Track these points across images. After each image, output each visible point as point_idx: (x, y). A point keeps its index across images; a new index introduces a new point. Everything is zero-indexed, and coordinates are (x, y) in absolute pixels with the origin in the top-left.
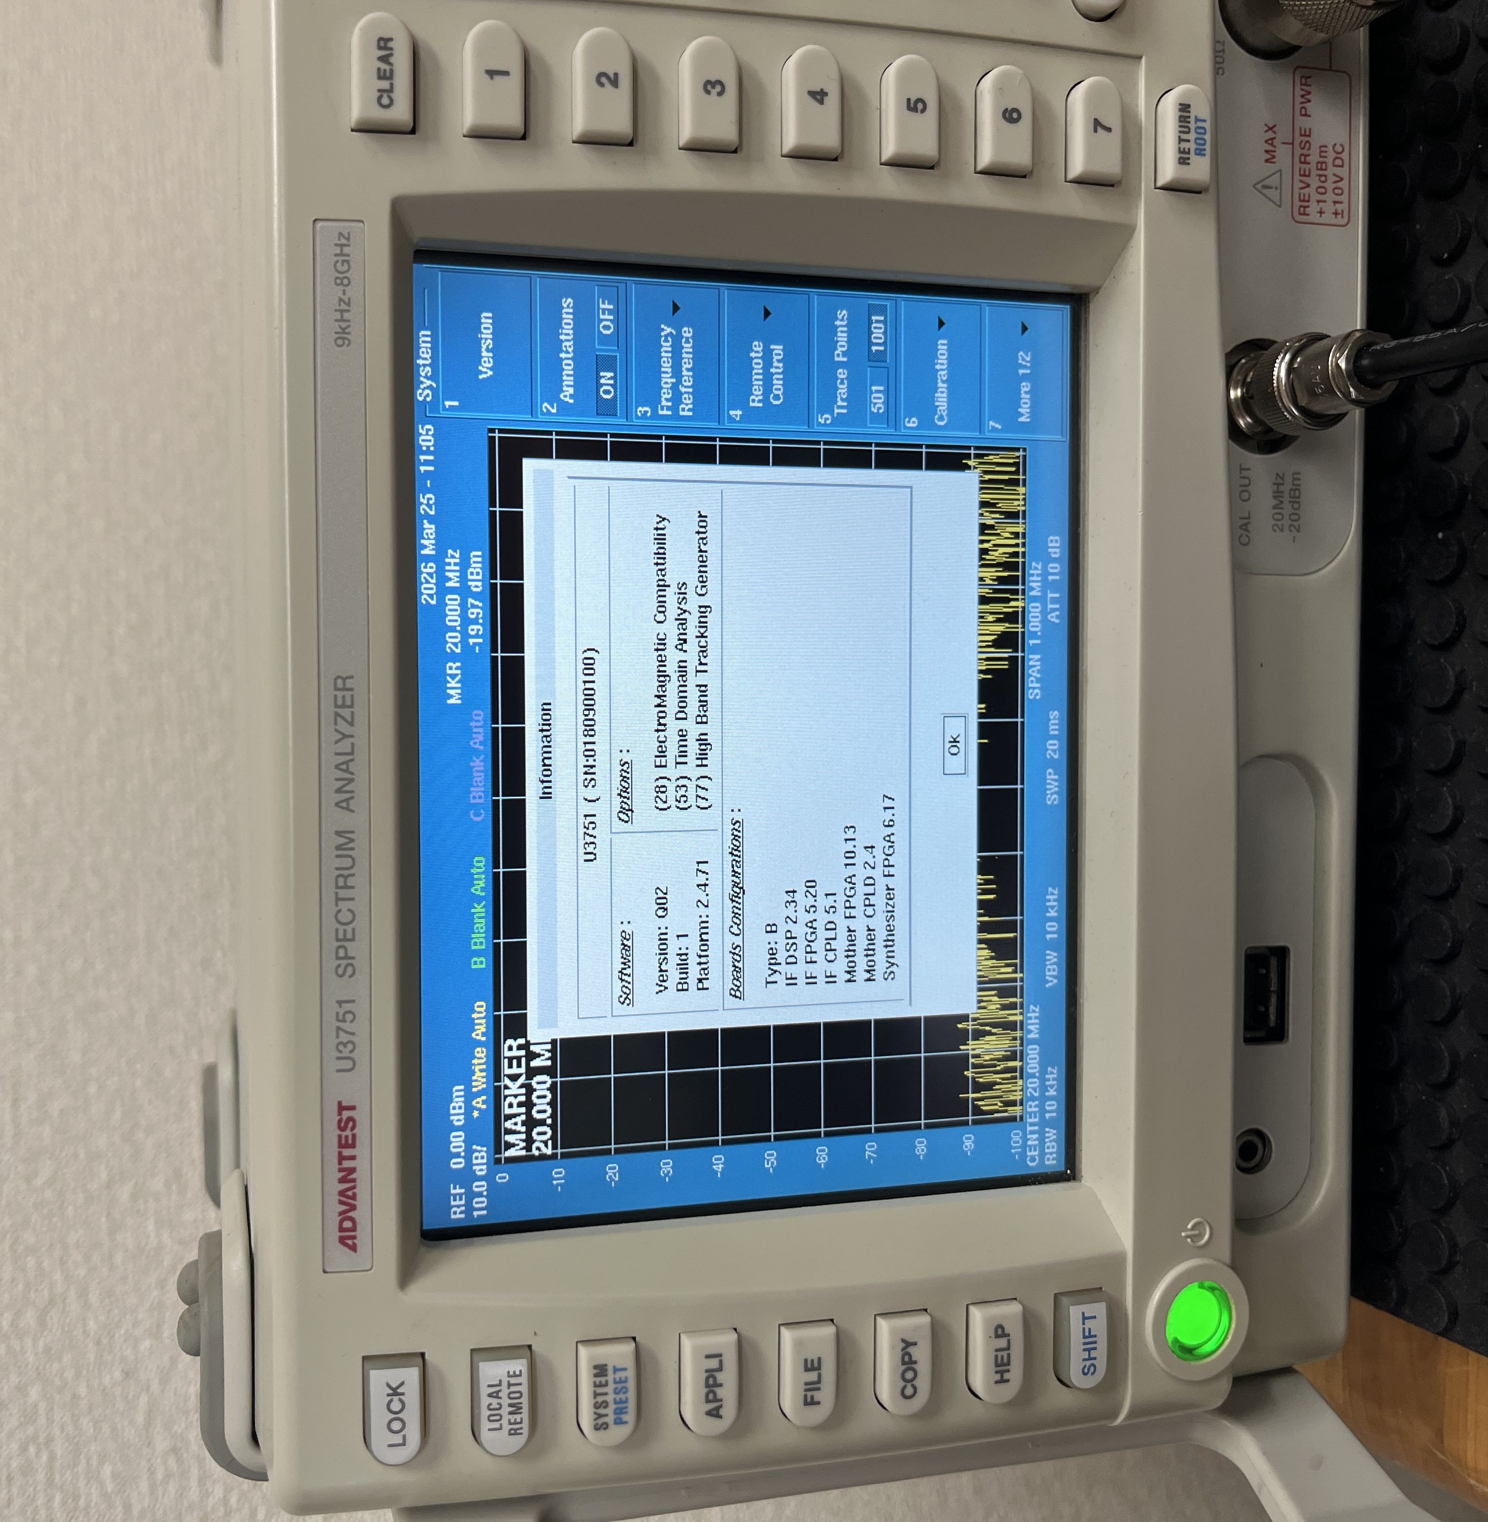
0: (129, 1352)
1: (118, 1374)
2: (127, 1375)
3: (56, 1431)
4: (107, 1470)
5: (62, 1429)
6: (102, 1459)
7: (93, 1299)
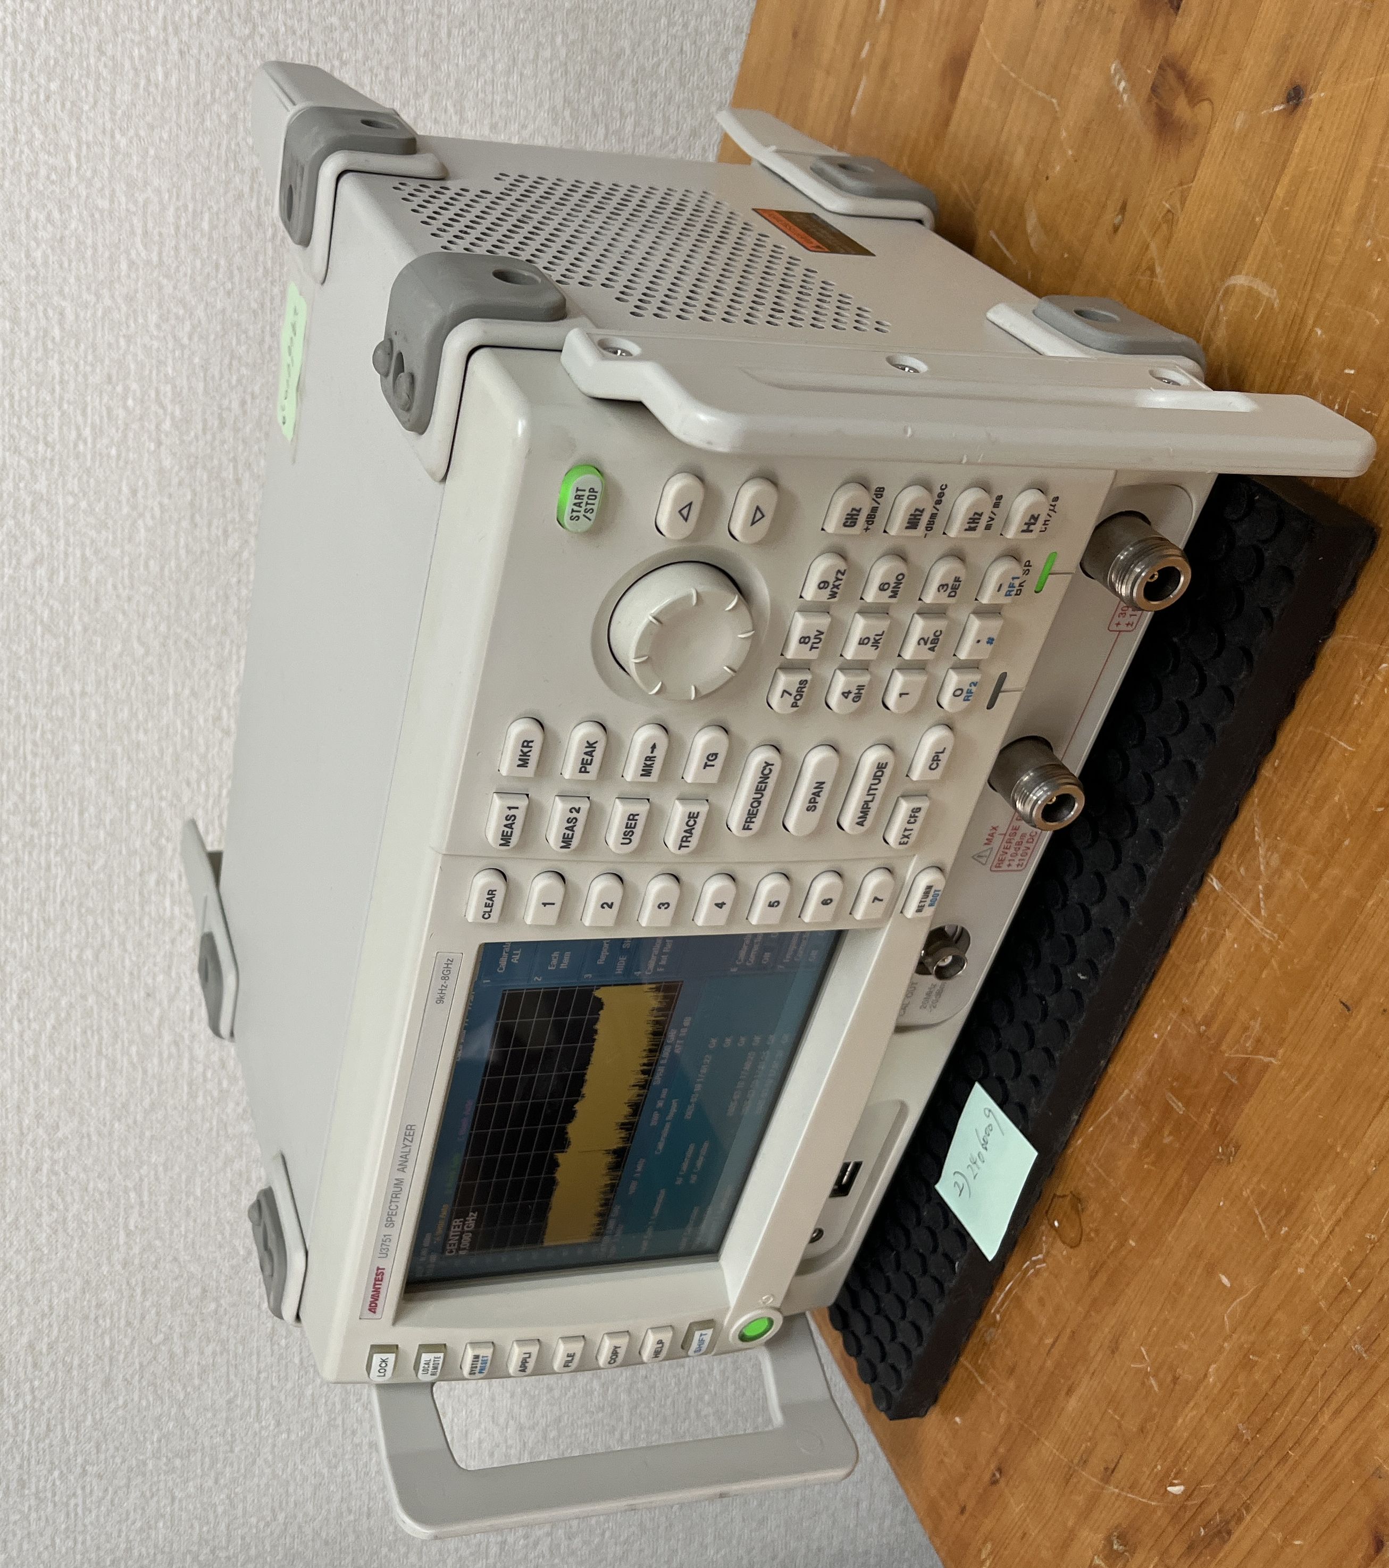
0: (150, 981)
1: (142, 994)
2: (148, 995)
3: (104, 1024)
4: (134, 1049)
5: (108, 1022)
6: (131, 1042)
7: (129, 946)
